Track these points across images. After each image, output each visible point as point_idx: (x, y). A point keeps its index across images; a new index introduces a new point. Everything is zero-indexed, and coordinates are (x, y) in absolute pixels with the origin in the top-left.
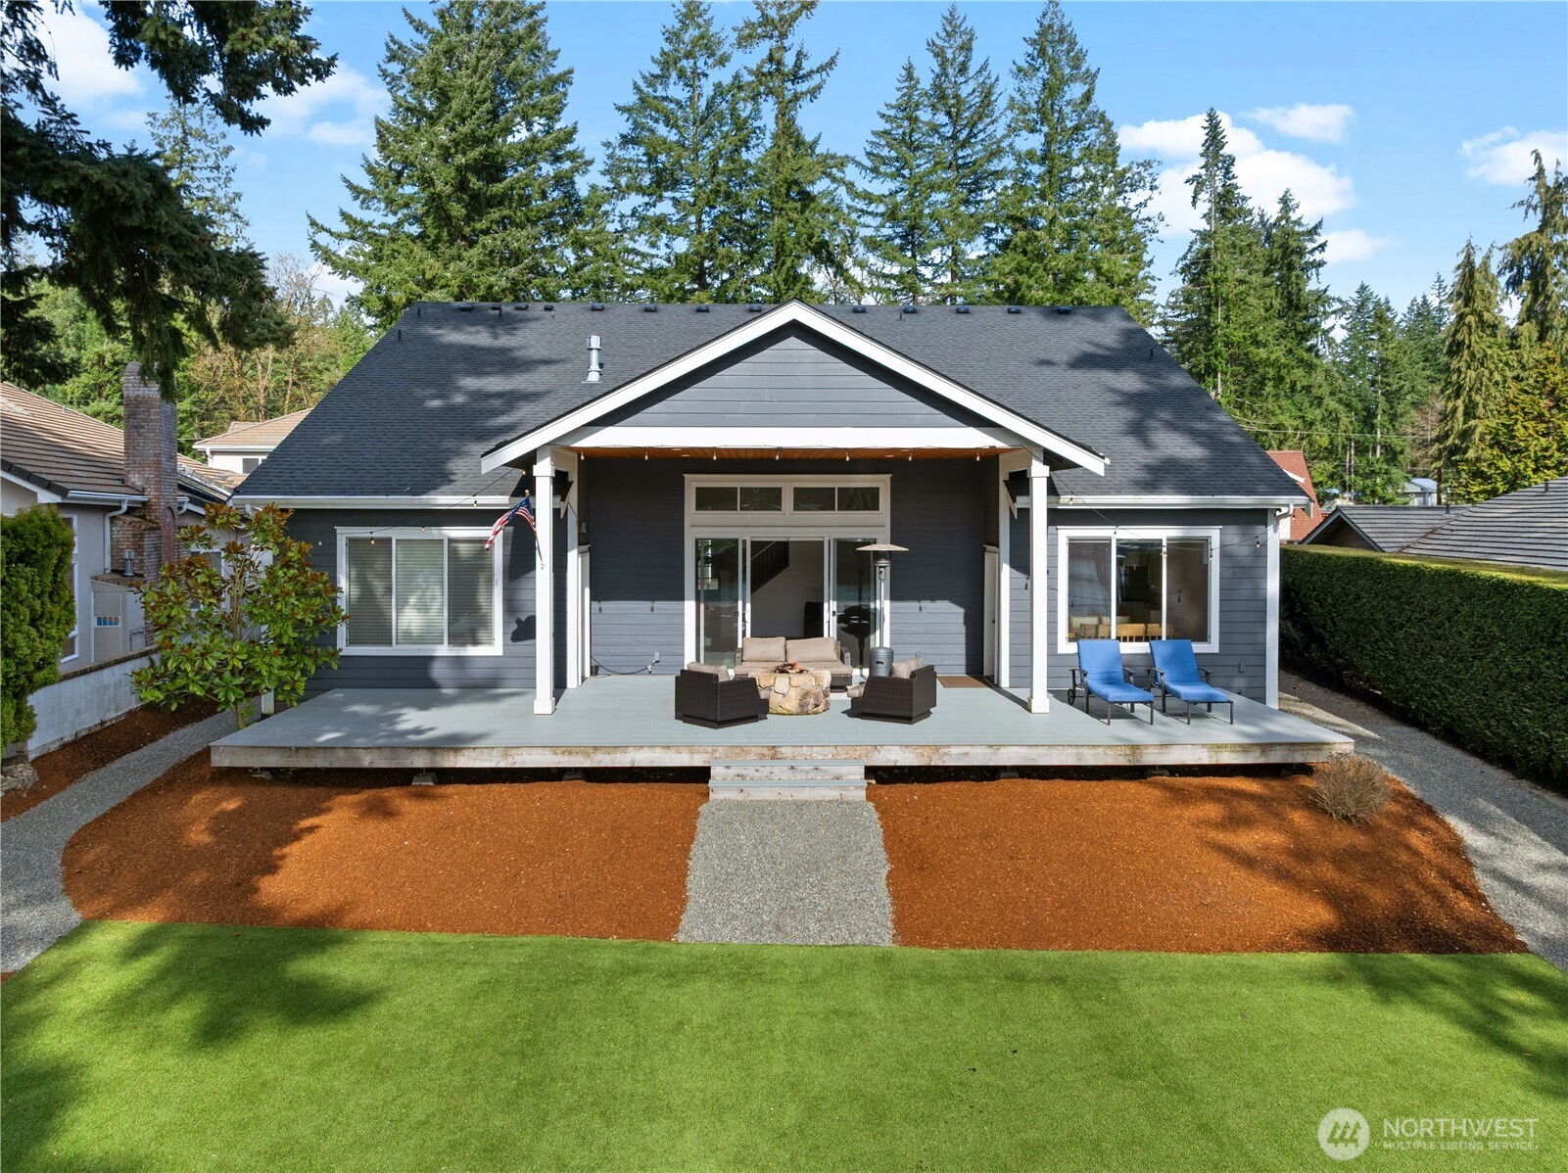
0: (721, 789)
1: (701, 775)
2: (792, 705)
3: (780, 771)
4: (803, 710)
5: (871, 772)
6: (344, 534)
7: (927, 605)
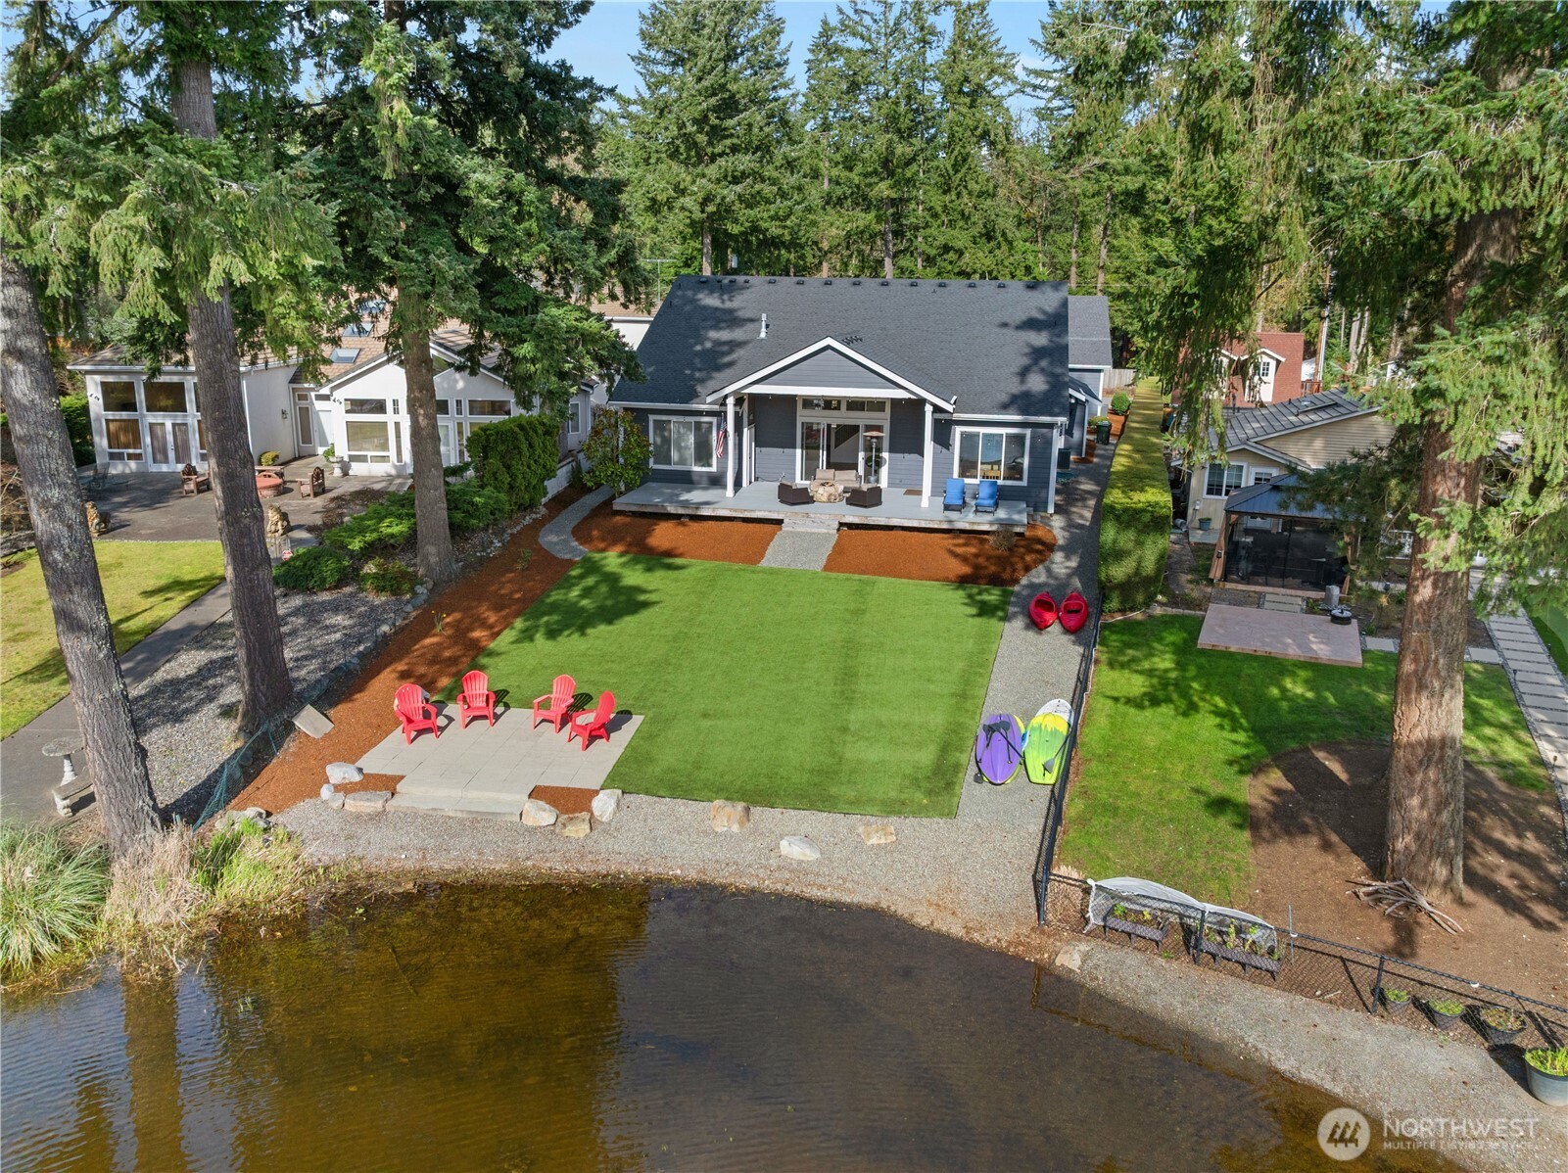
0: (785, 527)
1: (780, 522)
2: (825, 499)
3: (808, 522)
4: (829, 501)
5: (841, 524)
6: (652, 418)
7: (907, 456)
